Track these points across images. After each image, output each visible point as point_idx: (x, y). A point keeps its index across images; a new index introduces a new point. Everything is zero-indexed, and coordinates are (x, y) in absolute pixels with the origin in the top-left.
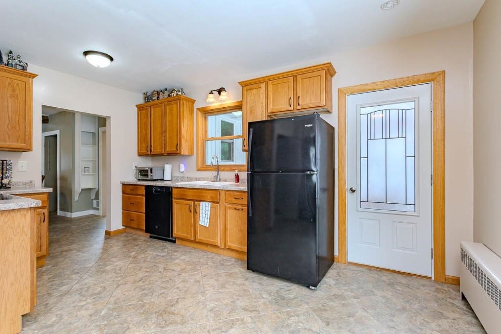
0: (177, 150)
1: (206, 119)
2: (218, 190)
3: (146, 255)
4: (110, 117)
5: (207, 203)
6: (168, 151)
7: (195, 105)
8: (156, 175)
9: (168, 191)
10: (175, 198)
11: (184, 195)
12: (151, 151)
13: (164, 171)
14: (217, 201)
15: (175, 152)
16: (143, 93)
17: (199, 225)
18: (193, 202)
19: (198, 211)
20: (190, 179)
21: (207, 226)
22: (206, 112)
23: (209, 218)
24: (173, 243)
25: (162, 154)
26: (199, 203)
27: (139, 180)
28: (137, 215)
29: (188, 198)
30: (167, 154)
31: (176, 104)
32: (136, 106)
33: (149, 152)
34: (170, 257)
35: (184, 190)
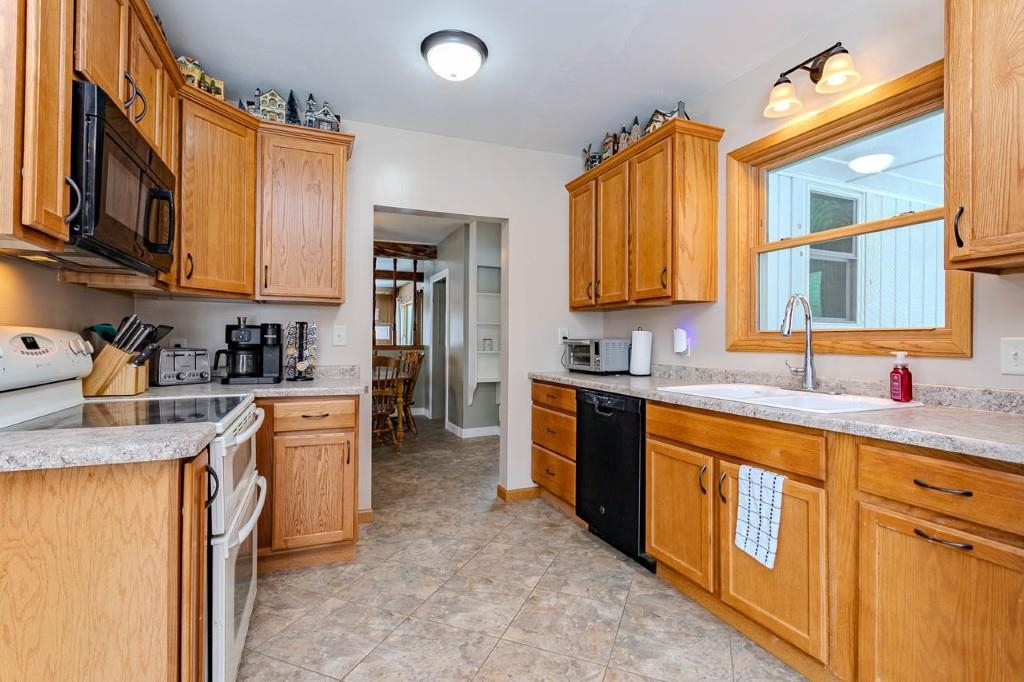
0: (665, 287)
1: (759, 182)
2: (819, 432)
3: (563, 601)
4: (508, 219)
5: (769, 476)
6: (638, 292)
7: (720, 144)
8: (609, 360)
9: (635, 409)
10: (653, 436)
11: (684, 430)
12: (597, 296)
13: (630, 349)
14: (812, 473)
15: (659, 294)
16: (582, 149)
17: (738, 550)
18: (711, 459)
19: (730, 496)
20: (706, 377)
21: (770, 565)
22: (762, 159)
23: (775, 534)
24: (648, 571)
25: (625, 302)
26: (735, 466)
27: (572, 371)
28: (559, 461)
29: (696, 443)
30: (638, 301)
31: (661, 151)
32: (567, 186)
33: (593, 298)
34: (629, 637)
35: (681, 415)
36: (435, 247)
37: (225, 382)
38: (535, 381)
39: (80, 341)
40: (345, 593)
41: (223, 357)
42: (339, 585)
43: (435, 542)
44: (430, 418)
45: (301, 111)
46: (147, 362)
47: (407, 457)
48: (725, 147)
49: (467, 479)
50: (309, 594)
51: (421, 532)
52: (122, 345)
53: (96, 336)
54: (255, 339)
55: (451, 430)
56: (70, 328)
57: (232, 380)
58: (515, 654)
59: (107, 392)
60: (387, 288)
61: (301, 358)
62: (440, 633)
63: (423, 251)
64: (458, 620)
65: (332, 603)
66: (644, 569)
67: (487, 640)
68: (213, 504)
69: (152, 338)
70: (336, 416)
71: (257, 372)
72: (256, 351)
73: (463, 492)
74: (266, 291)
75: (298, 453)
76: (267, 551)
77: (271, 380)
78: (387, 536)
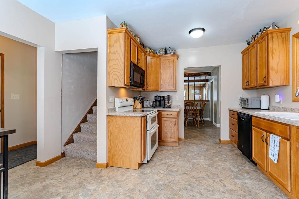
0: (265, 82)
2: (288, 125)
3: (223, 164)
5: (277, 137)
6: (259, 84)
7: (290, 33)
8: (252, 104)
10: (254, 126)
11: (259, 124)
13: (261, 101)
14: (286, 137)
15: (264, 84)
18: (265, 133)
19: (268, 143)
21: (276, 163)
24: (255, 165)
25: (256, 87)
26: (269, 134)
27: (243, 108)
28: (235, 133)
29: (262, 128)
30: (259, 86)
31: (264, 40)
32: (241, 53)
33: (248, 86)
34: (236, 175)
35: (259, 120)
36: (211, 72)
37: (154, 107)
38: (230, 110)
39: (133, 99)
40: (174, 151)
41: (154, 102)
42: (173, 150)
43: (197, 147)
44: (210, 121)
45: (168, 50)
46: (142, 103)
47: (199, 130)
48: (292, 33)
49: (212, 136)
50: (167, 150)
51: (195, 145)
52: (138, 100)
53: (135, 99)
54: (159, 99)
55: (214, 124)
56: (132, 98)
57: (155, 107)
58: (204, 169)
59: (136, 108)
60: (198, 84)
61: (168, 103)
62: (189, 162)
63: (207, 74)
64: (195, 161)
65: (171, 152)
66: (254, 165)
67: (199, 165)
68: (147, 125)
69: (142, 99)
70: (173, 115)
71: (160, 105)
72: (160, 101)
73: (210, 139)
74: (161, 89)
75: (166, 122)
76: (160, 140)
77: (162, 107)
78: (186, 144)
